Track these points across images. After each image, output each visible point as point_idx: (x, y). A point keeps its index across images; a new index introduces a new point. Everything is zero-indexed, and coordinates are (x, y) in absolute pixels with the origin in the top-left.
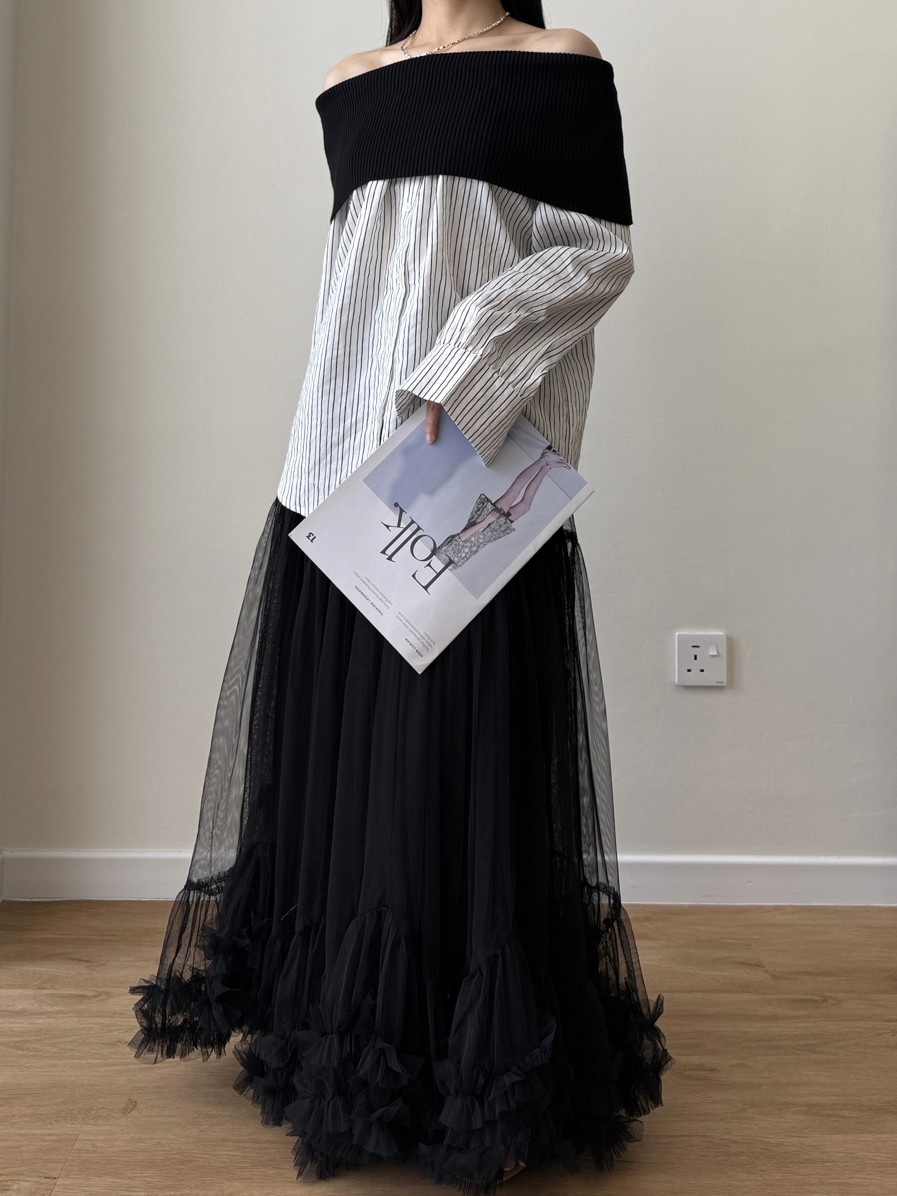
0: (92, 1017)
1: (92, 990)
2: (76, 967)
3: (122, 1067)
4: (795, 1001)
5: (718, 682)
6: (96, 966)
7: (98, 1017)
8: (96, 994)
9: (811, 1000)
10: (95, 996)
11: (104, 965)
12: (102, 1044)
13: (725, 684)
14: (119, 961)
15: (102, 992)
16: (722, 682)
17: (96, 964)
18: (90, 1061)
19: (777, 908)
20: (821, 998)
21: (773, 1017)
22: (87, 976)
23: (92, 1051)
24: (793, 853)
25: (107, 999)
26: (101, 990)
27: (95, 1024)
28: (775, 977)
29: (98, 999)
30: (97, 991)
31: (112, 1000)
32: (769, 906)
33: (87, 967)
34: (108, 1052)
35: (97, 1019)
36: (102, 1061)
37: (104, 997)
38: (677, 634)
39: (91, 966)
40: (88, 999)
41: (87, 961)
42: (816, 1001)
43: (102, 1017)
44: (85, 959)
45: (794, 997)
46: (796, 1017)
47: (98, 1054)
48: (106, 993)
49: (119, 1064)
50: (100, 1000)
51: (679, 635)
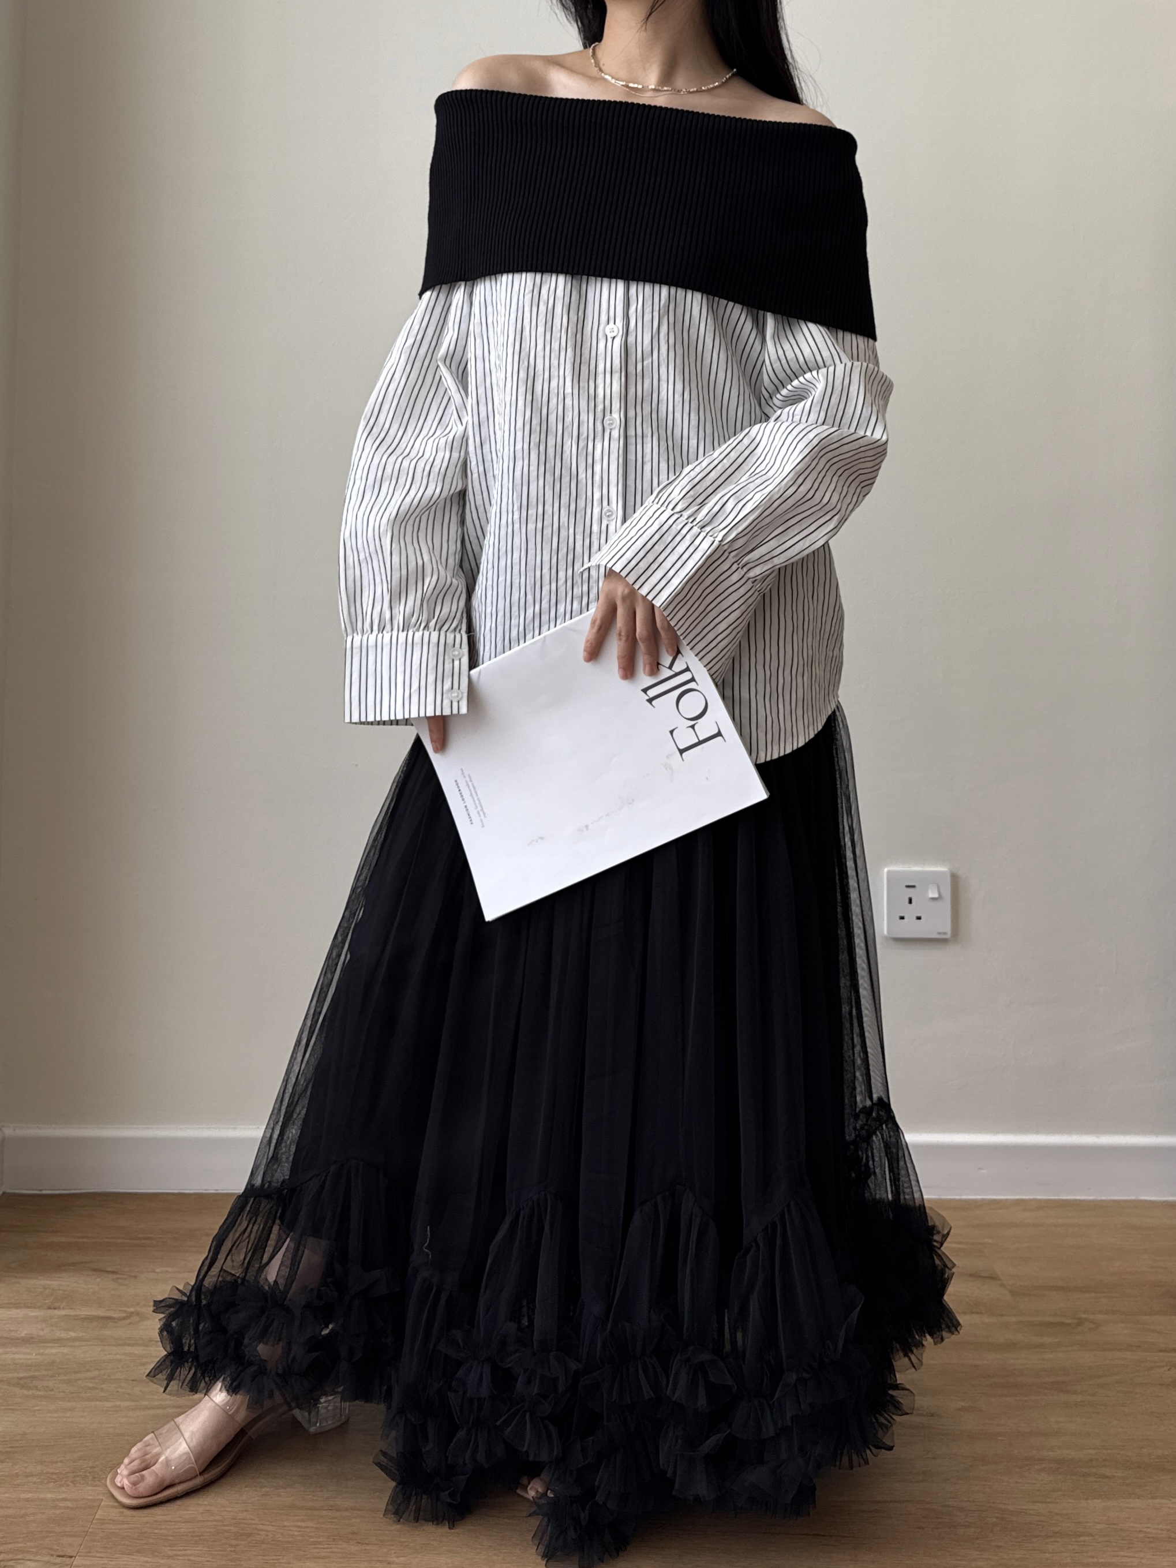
0: (120, 1345)
1: (120, 1310)
2: (98, 1280)
3: (159, 1411)
4: (1041, 1324)
5: (939, 933)
6: (125, 1279)
7: (128, 1345)
8: (124, 1315)
9: (1061, 1324)
10: (124, 1318)
11: (135, 1277)
12: (133, 1380)
13: (948, 936)
14: (155, 1272)
15: (132, 1313)
16: (945, 933)
17: (125, 1277)
18: (118, 1403)
19: (1018, 1203)
20: (1075, 1321)
21: (1011, 1346)
22: (113, 1292)
23: (120, 1390)
24: (1038, 1132)
25: (139, 1322)
26: (132, 1309)
27: (124, 1354)
28: (1013, 1293)
29: (129, 1321)
30: (125, 1311)
31: (146, 1323)
32: (1007, 1200)
33: (113, 1280)
34: (141, 1391)
35: (126, 1347)
36: (133, 1403)
37: (135, 1319)
38: (886, 870)
39: (118, 1278)
40: (115, 1322)
41: (113, 1272)
42: (1069, 1324)
43: (132, 1345)
44: (110, 1269)
45: (1039, 1319)
46: (1042, 1345)
47: (128, 1394)
48: (138, 1314)
49: (156, 1408)
50: (130, 1324)
51: (889, 872)
